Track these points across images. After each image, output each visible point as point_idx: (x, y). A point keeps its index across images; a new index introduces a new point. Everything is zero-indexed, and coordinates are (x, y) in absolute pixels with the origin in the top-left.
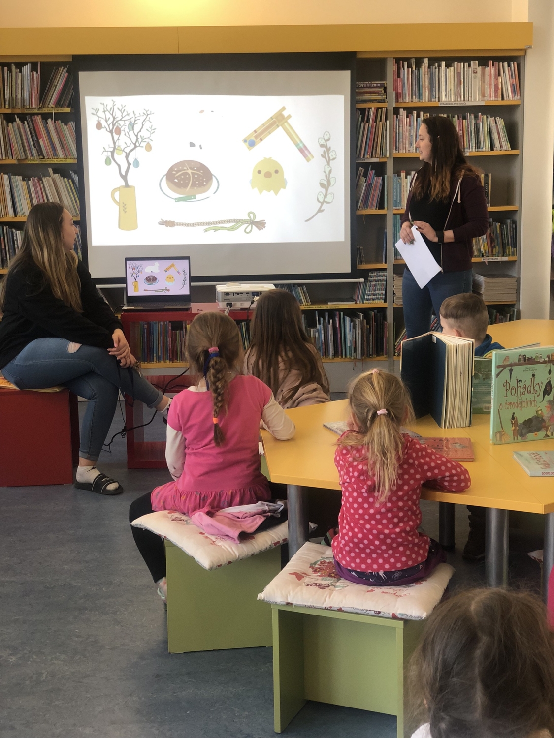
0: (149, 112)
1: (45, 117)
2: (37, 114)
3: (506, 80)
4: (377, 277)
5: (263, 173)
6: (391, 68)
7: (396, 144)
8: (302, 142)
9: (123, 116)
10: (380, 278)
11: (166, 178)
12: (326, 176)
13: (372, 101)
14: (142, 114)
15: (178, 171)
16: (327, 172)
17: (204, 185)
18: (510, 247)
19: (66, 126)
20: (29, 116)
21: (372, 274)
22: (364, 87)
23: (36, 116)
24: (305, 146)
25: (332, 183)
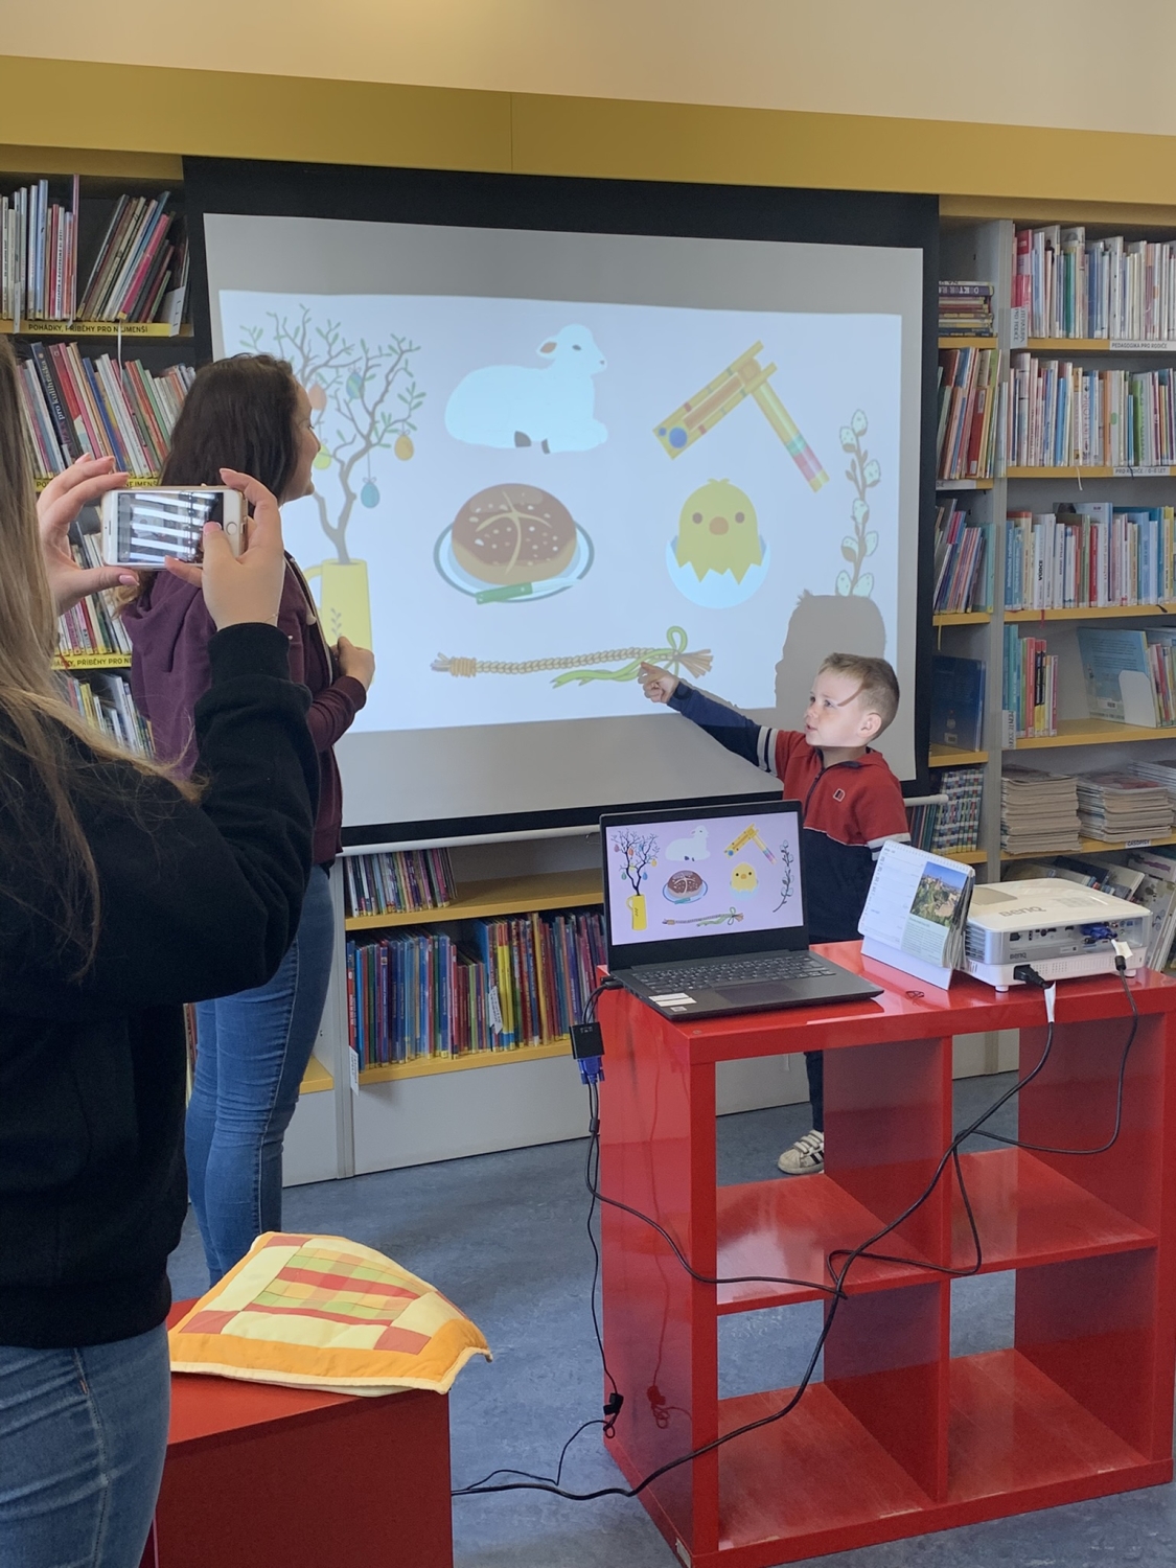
0: (405, 346)
1: (91, 348)
2: (67, 340)
4: (960, 786)
5: (706, 522)
7: (1012, 443)
8: (801, 437)
9: (333, 354)
10: (967, 789)
11: (454, 536)
12: (857, 528)
13: (968, 332)
14: (386, 350)
15: (483, 517)
16: (860, 520)
17: (554, 555)
19: (157, 380)
20: (39, 344)
21: (950, 780)
23: (61, 345)
24: (808, 449)
25: (870, 546)
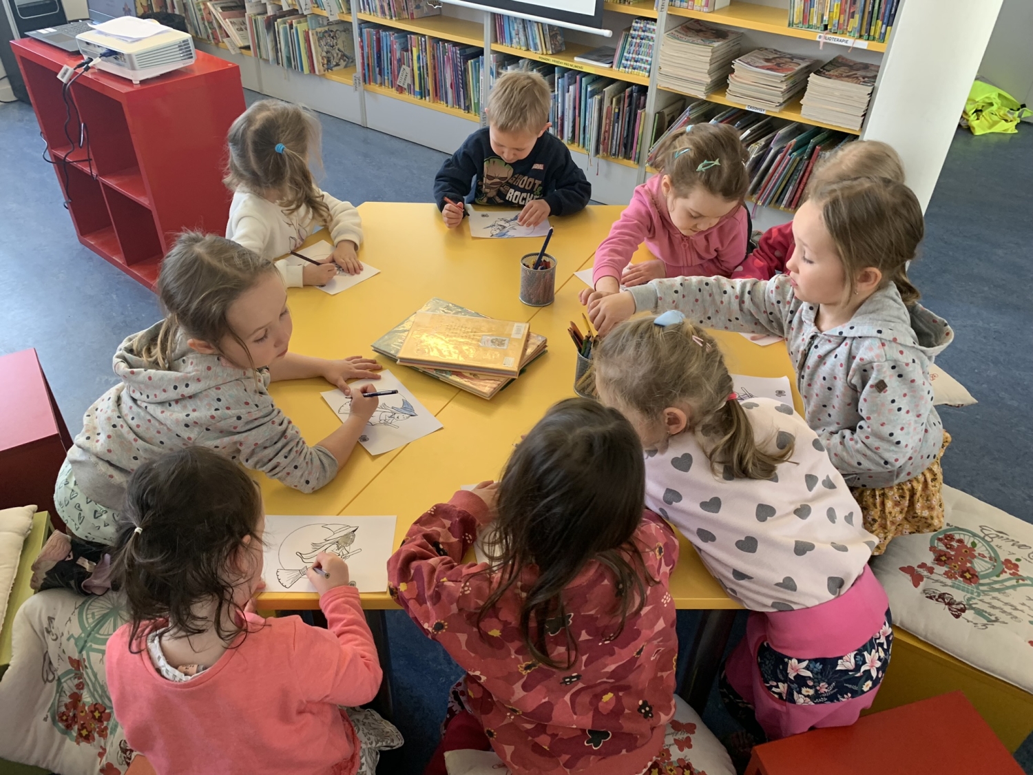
10: (647, 34)
21: (637, 25)
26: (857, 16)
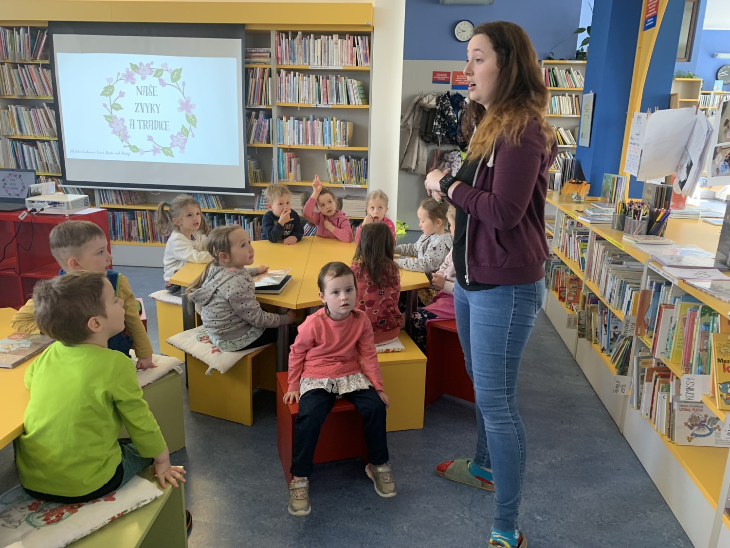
3: (360, 50)
6: (274, 38)
7: (278, 95)
13: (260, 63)
18: (363, 178)
22: (255, 52)
26: (354, 177)
